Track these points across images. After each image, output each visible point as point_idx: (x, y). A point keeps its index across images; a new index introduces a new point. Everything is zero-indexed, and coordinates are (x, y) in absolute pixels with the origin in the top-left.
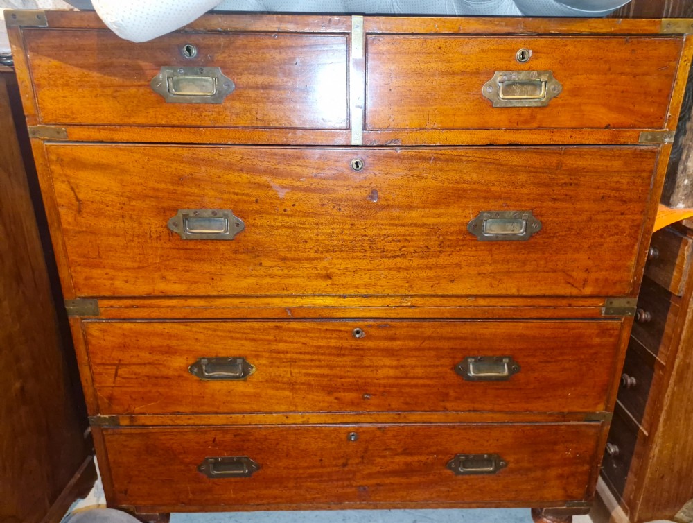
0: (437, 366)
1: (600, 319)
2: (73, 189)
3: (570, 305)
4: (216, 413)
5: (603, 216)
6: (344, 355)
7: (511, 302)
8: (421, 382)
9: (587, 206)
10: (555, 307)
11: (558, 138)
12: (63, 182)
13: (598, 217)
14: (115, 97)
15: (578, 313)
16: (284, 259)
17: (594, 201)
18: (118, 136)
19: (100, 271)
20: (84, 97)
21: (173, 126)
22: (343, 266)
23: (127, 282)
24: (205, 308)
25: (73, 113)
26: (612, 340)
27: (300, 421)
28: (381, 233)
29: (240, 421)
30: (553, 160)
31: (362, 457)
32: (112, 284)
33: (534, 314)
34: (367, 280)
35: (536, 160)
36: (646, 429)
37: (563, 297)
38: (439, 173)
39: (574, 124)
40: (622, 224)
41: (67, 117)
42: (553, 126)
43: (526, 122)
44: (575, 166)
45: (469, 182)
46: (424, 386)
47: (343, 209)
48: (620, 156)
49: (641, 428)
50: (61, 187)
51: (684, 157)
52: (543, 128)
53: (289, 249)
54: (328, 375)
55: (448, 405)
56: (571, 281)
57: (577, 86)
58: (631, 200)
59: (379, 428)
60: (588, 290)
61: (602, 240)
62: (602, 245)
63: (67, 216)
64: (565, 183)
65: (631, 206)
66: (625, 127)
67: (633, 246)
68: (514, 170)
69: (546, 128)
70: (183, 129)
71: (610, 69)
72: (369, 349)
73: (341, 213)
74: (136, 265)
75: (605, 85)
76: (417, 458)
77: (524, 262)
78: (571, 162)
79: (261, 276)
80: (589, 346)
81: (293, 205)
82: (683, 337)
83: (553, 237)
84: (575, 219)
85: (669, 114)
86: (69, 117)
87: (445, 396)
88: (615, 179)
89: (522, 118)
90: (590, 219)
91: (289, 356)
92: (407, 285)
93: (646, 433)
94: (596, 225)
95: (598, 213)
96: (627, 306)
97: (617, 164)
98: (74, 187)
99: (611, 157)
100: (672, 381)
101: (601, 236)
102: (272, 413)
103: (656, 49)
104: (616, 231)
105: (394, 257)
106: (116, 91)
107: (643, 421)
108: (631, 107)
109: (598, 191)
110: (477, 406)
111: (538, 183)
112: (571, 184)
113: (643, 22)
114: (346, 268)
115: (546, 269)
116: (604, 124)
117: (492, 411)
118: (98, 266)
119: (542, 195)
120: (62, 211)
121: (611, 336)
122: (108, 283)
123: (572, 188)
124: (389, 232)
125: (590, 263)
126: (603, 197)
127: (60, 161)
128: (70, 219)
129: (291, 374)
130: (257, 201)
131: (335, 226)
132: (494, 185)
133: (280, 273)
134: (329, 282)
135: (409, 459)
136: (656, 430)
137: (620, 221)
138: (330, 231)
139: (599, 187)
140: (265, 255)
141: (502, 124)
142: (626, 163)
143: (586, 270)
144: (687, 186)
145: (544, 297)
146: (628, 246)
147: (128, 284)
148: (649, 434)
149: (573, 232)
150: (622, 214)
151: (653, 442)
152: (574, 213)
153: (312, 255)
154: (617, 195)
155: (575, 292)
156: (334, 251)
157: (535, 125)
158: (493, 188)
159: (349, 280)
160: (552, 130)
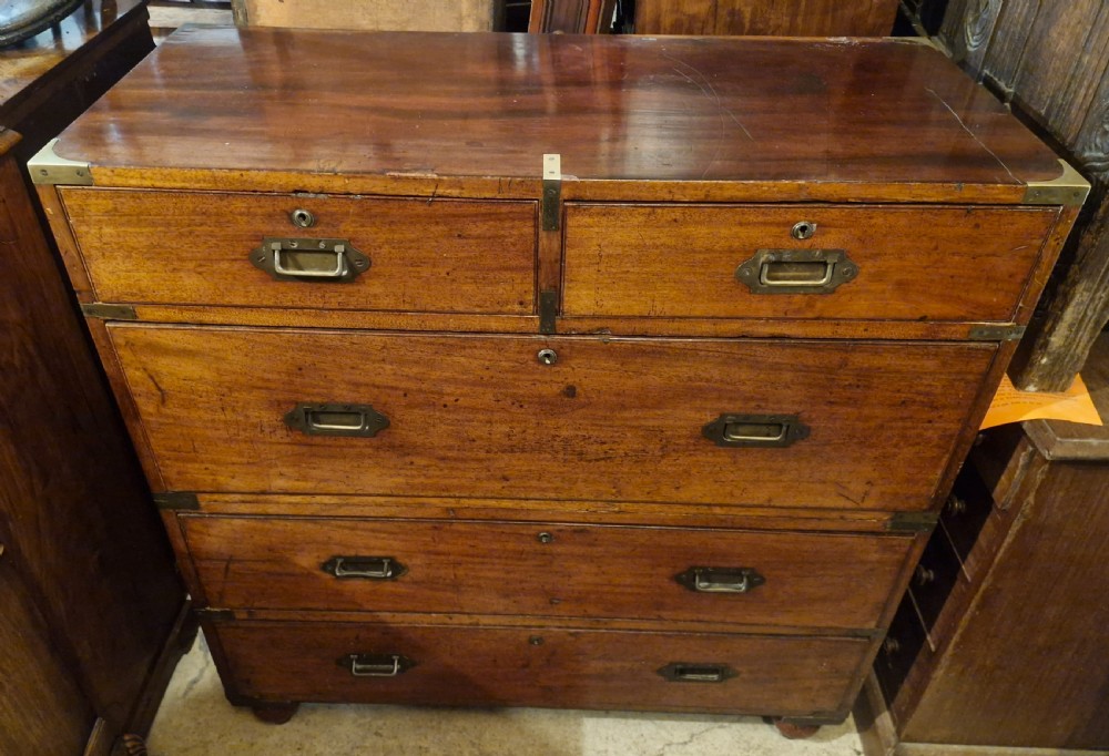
0: (651, 576)
1: (883, 534)
2: (152, 378)
3: (842, 518)
4: (359, 611)
5: (900, 424)
6: (525, 560)
7: (759, 512)
8: (629, 590)
9: (878, 411)
10: (819, 519)
11: (844, 331)
12: (137, 369)
13: (894, 424)
14: (200, 273)
15: (853, 527)
16: (443, 459)
17: (890, 406)
18: (207, 317)
19: (197, 466)
20: (155, 271)
21: (286, 308)
22: (525, 468)
23: (233, 478)
24: (340, 506)
25: (140, 290)
26: (897, 557)
27: (468, 621)
28: (580, 433)
29: (389, 620)
30: (836, 358)
31: (548, 660)
32: (214, 480)
33: (791, 525)
34: (559, 484)
35: (810, 359)
36: (934, 642)
37: (833, 509)
38: (666, 369)
39: (872, 314)
40: (929, 434)
41: (132, 295)
42: (839, 316)
43: (798, 311)
44: (866, 365)
45: (708, 381)
46: (631, 594)
47: (526, 406)
48: (936, 355)
49: (929, 638)
50: (133, 375)
51: (1046, 329)
52: (823, 318)
53: (451, 448)
54: (503, 579)
55: (664, 614)
56: (846, 493)
57: (883, 269)
58: (944, 407)
59: (571, 634)
60: (869, 503)
61: (897, 450)
62: (895, 455)
63: (147, 407)
64: (850, 385)
65: (946, 413)
66: (951, 320)
67: (940, 459)
68: (776, 367)
69: (829, 319)
70: (299, 311)
71: (936, 248)
72: (559, 555)
73: (523, 410)
74: (245, 460)
75: (925, 268)
76: (619, 664)
77: (781, 472)
78: (859, 360)
79: (413, 476)
80: (863, 562)
81: (457, 400)
82: (996, 560)
83: (825, 445)
84: (860, 425)
85: (1020, 305)
86: (136, 295)
87: (660, 606)
88: (926, 382)
89: (792, 307)
90: (882, 426)
91: (451, 558)
92: (614, 491)
93: (933, 647)
94: (889, 433)
95: (895, 420)
96: (923, 521)
97: (930, 364)
98: (153, 374)
99: (922, 356)
100: (973, 604)
101: (896, 446)
102: (430, 613)
103: (1012, 224)
104: (918, 440)
105: (597, 460)
106: (201, 265)
107: (933, 631)
108: (963, 295)
109: (898, 395)
110: (701, 617)
111: (809, 384)
112: (858, 386)
113: (998, 189)
114: (530, 471)
115: (811, 480)
116: (918, 317)
117: (723, 622)
118: (194, 461)
119: (813, 398)
120: (140, 401)
121: (896, 552)
122: (209, 478)
123: (859, 391)
124: (591, 433)
125: (876, 475)
126: (903, 402)
127: (130, 345)
128: (151, 409)
129: (455, 575)
130: (405, 395)
131: (515, 424)
132: (744, 384)
133: (438, 473)
134: (505, 484)
135: (608, 665)
136: (945, 650)
137: (926, 430)
138: (507, 430)
139: (899, 391)
140: (418, 454)
141: (762, 314)
142: (944, 364)
143: (868, 483)
144: (1045, 365)
145: (806, 508)
146: (934, 457)
147: (234, 480)
148: (937, 649)
149: (855, 440)
150: (930, 422)
151: (938, 662)
152: (858, 419)
153: (482, 455)
154: (926, 400)
155: (849, 504)
156: (512, 451)
157: (810, 315)
158: (743, 388)
159: (534, 483)
160: (837, 321)
